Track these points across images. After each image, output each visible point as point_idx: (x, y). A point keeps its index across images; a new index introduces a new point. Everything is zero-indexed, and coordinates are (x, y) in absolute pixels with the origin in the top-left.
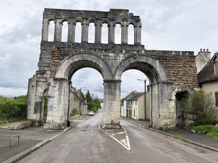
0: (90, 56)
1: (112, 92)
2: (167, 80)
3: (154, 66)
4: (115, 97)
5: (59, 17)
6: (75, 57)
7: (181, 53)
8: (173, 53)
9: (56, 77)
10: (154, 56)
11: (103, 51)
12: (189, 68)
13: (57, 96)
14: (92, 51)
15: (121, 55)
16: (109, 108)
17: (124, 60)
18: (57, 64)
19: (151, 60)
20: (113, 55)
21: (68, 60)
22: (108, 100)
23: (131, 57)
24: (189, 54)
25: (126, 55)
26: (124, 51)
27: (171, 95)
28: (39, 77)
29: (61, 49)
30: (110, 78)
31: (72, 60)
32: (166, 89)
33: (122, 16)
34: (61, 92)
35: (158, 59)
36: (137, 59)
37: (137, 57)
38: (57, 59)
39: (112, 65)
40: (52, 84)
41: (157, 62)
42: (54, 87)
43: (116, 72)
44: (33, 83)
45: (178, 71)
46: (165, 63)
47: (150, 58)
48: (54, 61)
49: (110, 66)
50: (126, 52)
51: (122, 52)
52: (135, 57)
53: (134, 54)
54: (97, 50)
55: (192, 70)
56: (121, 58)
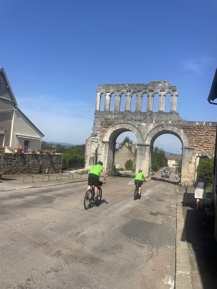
0: (128, 125)
1: (142, 153)
2: (189, 146)
3: (178, 134)
4: (145, 157)
5: (108, 91)
6: (117, 126)
7: (204, 124)
8: (197, 123)
9: (103, 141)
10: (179, 125)
11: (138, 122)
12: (211, 137)
13: (104, 154)
14: (129, 122)
15: (151, 125)
16: (139, 165)
17: (154, 129)
18: (104, 131)
19: (176, 129)
20: (145, 125)
21: (112, 128)
22: (140, 159)
23: (160, 127)
24: (212, 124)
25: (156, 125)
26: (154, 122)
27: (191, 159)
28: (93, 138)
29: (108, 120)
30: (141, 143)
31: (115, 128)
32: (187, 153)
33: (160, 86)
34: (106, 151)
35: (182, 128)
36: (165, 128)
37: (165, 126)
38: (104, 128)
39: (144, 132)
40: (101, 145)
41: (182, 131)
42: (102, 147)
43: (146, 138)
44: (89, 143)
45: (200, 139)
46: (188, 132)
47: (176, 127)
48: (102, 128)
49: (142, 133)
51: (152, 122)
52: (163, 126)
53: (162, 124)
54: (133, 121)
55: (214, 138)
56: (151, 127)
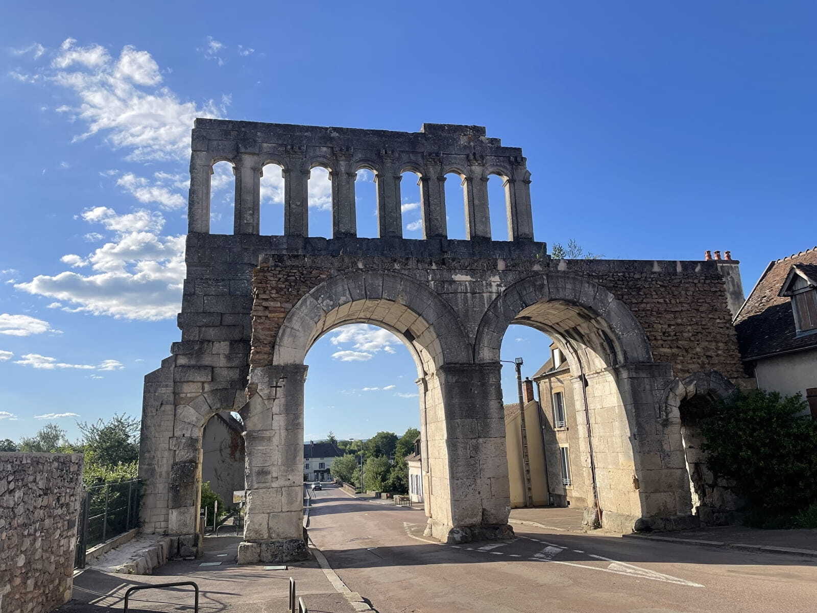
0: (390, 284)
1: (474, 405)
2: (649, 358)
3: (601, 312)
4: (486, 424)
5: (250, 150)
6: (340, 289)
7: (679, 269)
8: (656, 268)
9: (275, 363)
10: (598, 277)
11: (434, 267)
12: (710, 316)
13: (283, 431)
14: (397, 266)
15: (492, 279)
16: (469, 465)
17: (505, 295)
18: (276, 315)
19: (590, 291)
21: (317, 299)
22: (465, 436)
23: (527, 285)
24: (702, 270)
25: (511, 277)
26: (501, 265)
27: (666, 407)
28: (183, 366)
29: (289, 263)
30: (462, 356)
31: (331, 298)
32: (648, 387)
33: (465, 147)
34: (297, 417)
35: (610, 289)
36: (545, 289)
37: (546, 282)
38: (274, 300)
39: (467, 311)
40: (263, 390)
41: (611, 297)
42: (271, 398)
43: (479, 333)
44: (162, 390)
45: (678, 325)
46: (634, 301)
47: (586, 285)
48: (264, 304)
49: (461, 315)
50: (507, 266)
51: (495, 266)
52: (538, 283)
53: (536, 273)
54: (412, 264)
55: (718, 321)
56: (494, 289)
